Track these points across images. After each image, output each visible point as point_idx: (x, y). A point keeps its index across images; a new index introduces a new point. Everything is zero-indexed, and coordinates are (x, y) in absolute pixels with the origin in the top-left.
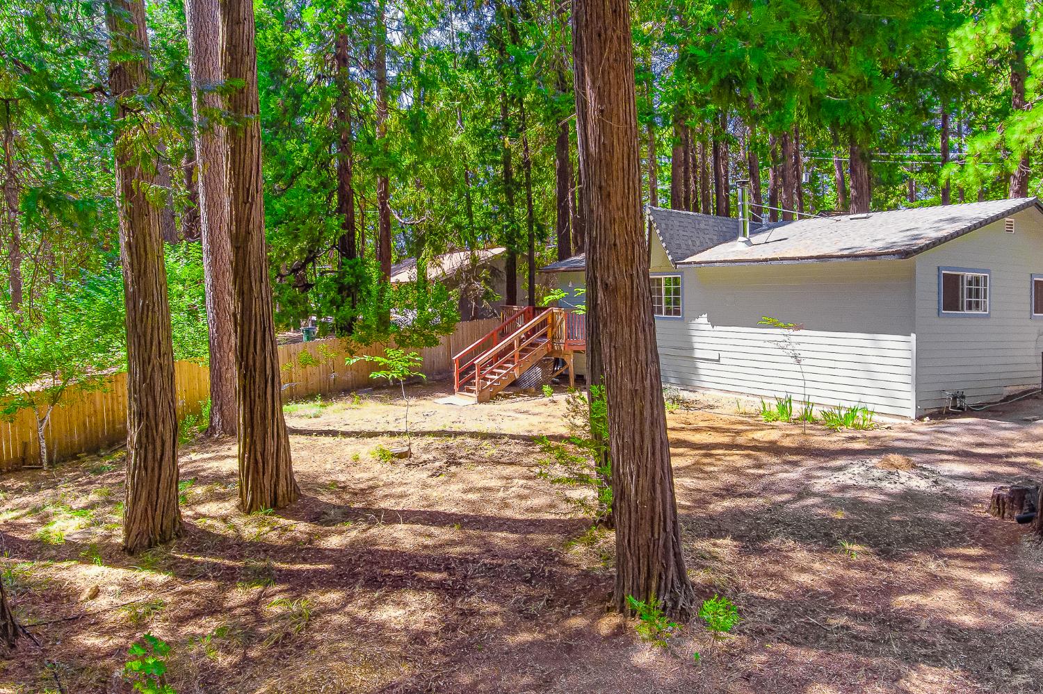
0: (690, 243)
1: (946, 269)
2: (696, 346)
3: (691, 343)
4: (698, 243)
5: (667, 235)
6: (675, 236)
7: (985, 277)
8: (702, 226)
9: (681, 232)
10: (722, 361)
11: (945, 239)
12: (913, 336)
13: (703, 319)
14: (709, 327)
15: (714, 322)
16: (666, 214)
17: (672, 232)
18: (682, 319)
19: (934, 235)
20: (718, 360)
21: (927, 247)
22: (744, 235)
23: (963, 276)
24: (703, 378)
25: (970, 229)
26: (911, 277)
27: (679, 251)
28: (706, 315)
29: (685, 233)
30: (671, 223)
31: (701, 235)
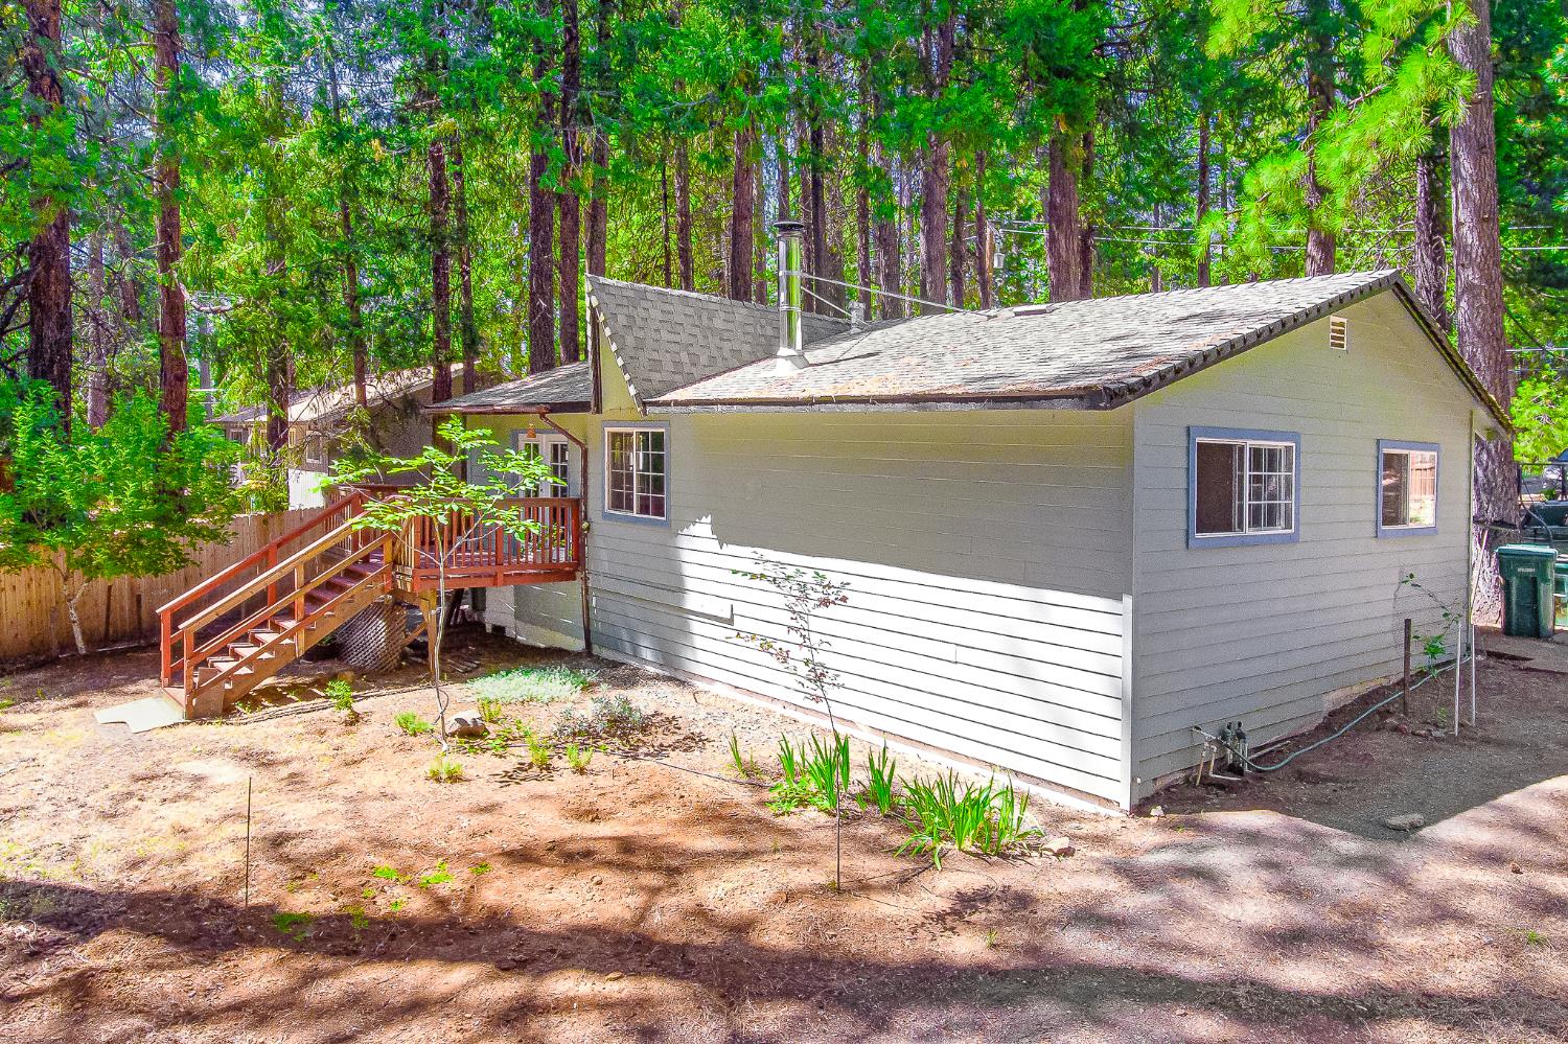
0: (684, 357)
1: (1207, 431)
2: (689, 584)
3: (680, 576)
4: (703, 360)
5: (630, 340)
6: (649, 343)
7: (1288, 449)
8: (718, 323)
9: (665, 336)
10: (739, 623)
11: (1205, 360)
12: (1128, 600)
13: (703, 528)
14: (714, 545)
15: (724, 535)
16: (631, 294)
17: (641, 334)
18: (667, 524)
19: (1176, 348)
20: (730, 621)
21: (1163, 379)
22: (791, 344)
23: (1242, 449)
24: (701, 656)
25: (1260, 337)
26: (1123, 453)
27: (656, 376)
28: (709, 520)
29: (673, 337)
30: (644, 314)
31: (714, 341)
